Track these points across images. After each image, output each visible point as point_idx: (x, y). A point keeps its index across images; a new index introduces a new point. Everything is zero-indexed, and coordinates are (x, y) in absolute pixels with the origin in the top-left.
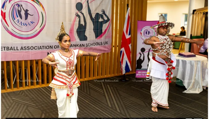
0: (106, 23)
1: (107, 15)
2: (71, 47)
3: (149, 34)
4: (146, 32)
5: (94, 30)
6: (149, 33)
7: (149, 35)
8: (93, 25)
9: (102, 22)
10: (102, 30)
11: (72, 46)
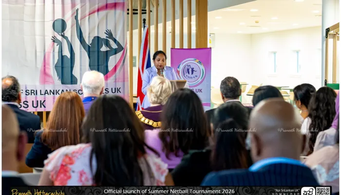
0: (116, 53)
1: (117, 39)
2: (47, 95)
3: (192, 74)
4: (188, 70)
5: (90, 66)
6: (193, 71)
7: (192, 76)
8: (89, 57)
9: (107, 51)
10: (107, 67)
11: (48, 93)
